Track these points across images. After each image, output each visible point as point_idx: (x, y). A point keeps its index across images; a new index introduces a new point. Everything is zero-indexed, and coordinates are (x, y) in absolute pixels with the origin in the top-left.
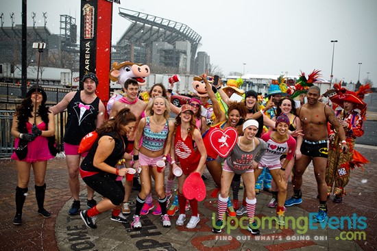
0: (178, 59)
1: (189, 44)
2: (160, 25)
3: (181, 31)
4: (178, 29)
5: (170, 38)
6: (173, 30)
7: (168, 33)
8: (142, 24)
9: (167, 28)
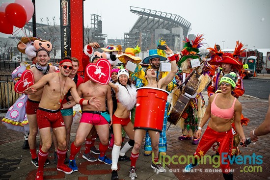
0: (173, 41)
1: (182, 29)
2: (160, 17)
3: (176, 20)
4: (173, 19)
5: (167, 25)
6: (169, 19)
7: (166, 22)
8: (147, 17)
9: (165, 18)
